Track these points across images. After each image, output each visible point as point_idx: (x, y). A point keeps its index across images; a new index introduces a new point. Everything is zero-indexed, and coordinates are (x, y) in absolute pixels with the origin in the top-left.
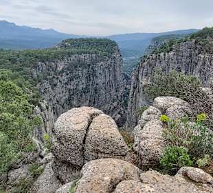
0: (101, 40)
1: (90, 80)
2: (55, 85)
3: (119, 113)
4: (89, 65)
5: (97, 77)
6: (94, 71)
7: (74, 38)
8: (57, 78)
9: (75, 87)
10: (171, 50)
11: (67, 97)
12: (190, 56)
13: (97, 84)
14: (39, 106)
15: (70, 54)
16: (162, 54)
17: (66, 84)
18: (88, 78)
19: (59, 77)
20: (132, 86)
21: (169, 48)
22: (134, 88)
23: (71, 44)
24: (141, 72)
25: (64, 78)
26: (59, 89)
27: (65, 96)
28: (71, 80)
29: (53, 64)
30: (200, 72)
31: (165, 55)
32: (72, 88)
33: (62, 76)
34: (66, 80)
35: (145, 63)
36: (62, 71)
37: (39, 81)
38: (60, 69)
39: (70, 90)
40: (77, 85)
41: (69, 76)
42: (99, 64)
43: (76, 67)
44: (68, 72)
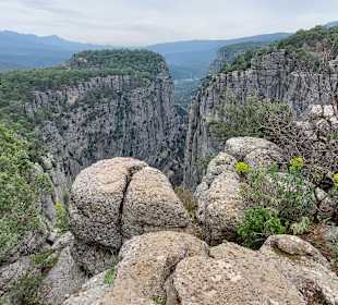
0: (137, 52)
1: (123, 118)
2: (65, 128)
3: (171, 169)
4: (120, 94)
5: (133, 112)
6: (128, 103)
7: (94, 49)
9: (98, 131)
10: (249, 66)
11: (86, 146)
12: (278, 75)
13: (134, 124)
14: (40, 162)
15: (87, 77)
16: (235, 74)
17: (84, 125)
18: (119, 115)
19: (71, 114)
20: (190, 125)
21: (245, 64)
22: (194, 128)
23: (89, 60)
24: (203, 103)
25: (80, 116)
26: (71, 134)
27: (82, 145)
28: (91, 118)
30: (293, 99)
31: (239, 74)
32: (93, 132)
33: (75, 113)
34: (83, 120)
35: (209, 89)
36: (76, 105)
37: (38, 123)
38: (71, 101)
39: (90, 135)
40: (102, 126)
41: (87, 113)
42: (136, 91)
43: (99, 97)
44: (86, 106)
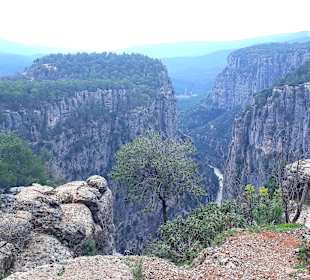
4: (114, 116)
6: (126, 128)
8: (49, 147)
9: (85, 166)
17: (67, 158)
18: (113, 145)
19: (53, 142)
23: (59, 68)
25: (62, 145)
28: (76, 149)
29: (39, 112)
32: (79, 168)
33: (57, 141)
34: (66, 151)
39: (76, 172)
40: (90, 161)
41: (71, 141)
42: (136, 112)
43: (86, 120)
44: (71, 131)
